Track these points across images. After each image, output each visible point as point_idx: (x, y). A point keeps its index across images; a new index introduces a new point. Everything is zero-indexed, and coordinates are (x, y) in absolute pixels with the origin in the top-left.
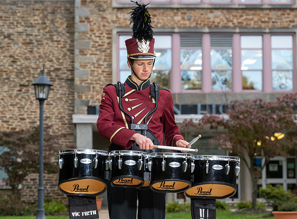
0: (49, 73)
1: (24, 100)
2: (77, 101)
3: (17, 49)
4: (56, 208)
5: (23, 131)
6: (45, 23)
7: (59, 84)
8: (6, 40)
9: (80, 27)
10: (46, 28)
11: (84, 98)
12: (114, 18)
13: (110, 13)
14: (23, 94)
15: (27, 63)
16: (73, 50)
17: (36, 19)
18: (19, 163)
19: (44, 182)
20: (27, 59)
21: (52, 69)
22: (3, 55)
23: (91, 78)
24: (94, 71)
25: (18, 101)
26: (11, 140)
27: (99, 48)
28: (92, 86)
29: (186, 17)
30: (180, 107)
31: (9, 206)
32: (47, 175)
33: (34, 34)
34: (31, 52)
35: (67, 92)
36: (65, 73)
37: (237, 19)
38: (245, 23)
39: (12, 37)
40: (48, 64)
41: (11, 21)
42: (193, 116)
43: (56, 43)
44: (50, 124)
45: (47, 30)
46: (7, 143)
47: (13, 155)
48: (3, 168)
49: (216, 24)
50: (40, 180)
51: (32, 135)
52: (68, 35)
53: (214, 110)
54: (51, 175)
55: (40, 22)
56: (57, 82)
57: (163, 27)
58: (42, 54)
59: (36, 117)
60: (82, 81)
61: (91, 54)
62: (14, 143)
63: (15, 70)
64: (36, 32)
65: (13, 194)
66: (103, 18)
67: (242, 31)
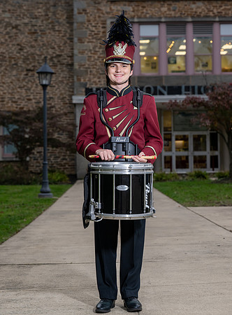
0: (51, 59)
1: (30, 83)
2: (76, 84)
3: (23, 38)
4: (59, 178)
5: (29, 111)
6: (48, 15)
7: (60, 69)
8: (14, 30)
9: (79, 18)
10: (48, 19)
11: (82, 80)
12: (108, 10)
13: (104, 6)
14: (29, 78)
15: (32, 50)
16: (72, 39)
17: (40, 11)
18: (26, 138)
19: (49, 154)
20: (32, 47)
21: (54, 55)
22: (11, 43)
23: (88, 63)
24: (91, 57)
25: (25, 84)
26: (19, 118)
27: (95, 36)
28: (89, 70)
29: (171, 8)
30: (167, 88)
31: (18, 176)
32: (51, 149)
33: (38, 25)
34: (36, 40)
35: (68, 76)
36: (65, 59)
37: (217, 9)
38: (224, 13)
39: (19, 27)
40: (51, 51)
41: (18, 14)
42: (178, 96)
43: (57, 32)
44: (53, 104)
45: (49, 21)
46: (16, 122)
47: (22, 132)
48: (13, 144)
49: (198, 14)
50: (44, 153)
51: (38, 114)
52: (68, 25)
53: (196, 91)
54: (54, 149)
55: (43, 14)
56: (59, 67)
57: (151, 17)
58: (45, 42)
59: (40, 98)
60: (81, 66)
61: (88, 42)
62: (22, 121)
63: (22, 57)
64: (39, 23)
65: (22, 165)
66: (99, 10)
67: (221, 19)
